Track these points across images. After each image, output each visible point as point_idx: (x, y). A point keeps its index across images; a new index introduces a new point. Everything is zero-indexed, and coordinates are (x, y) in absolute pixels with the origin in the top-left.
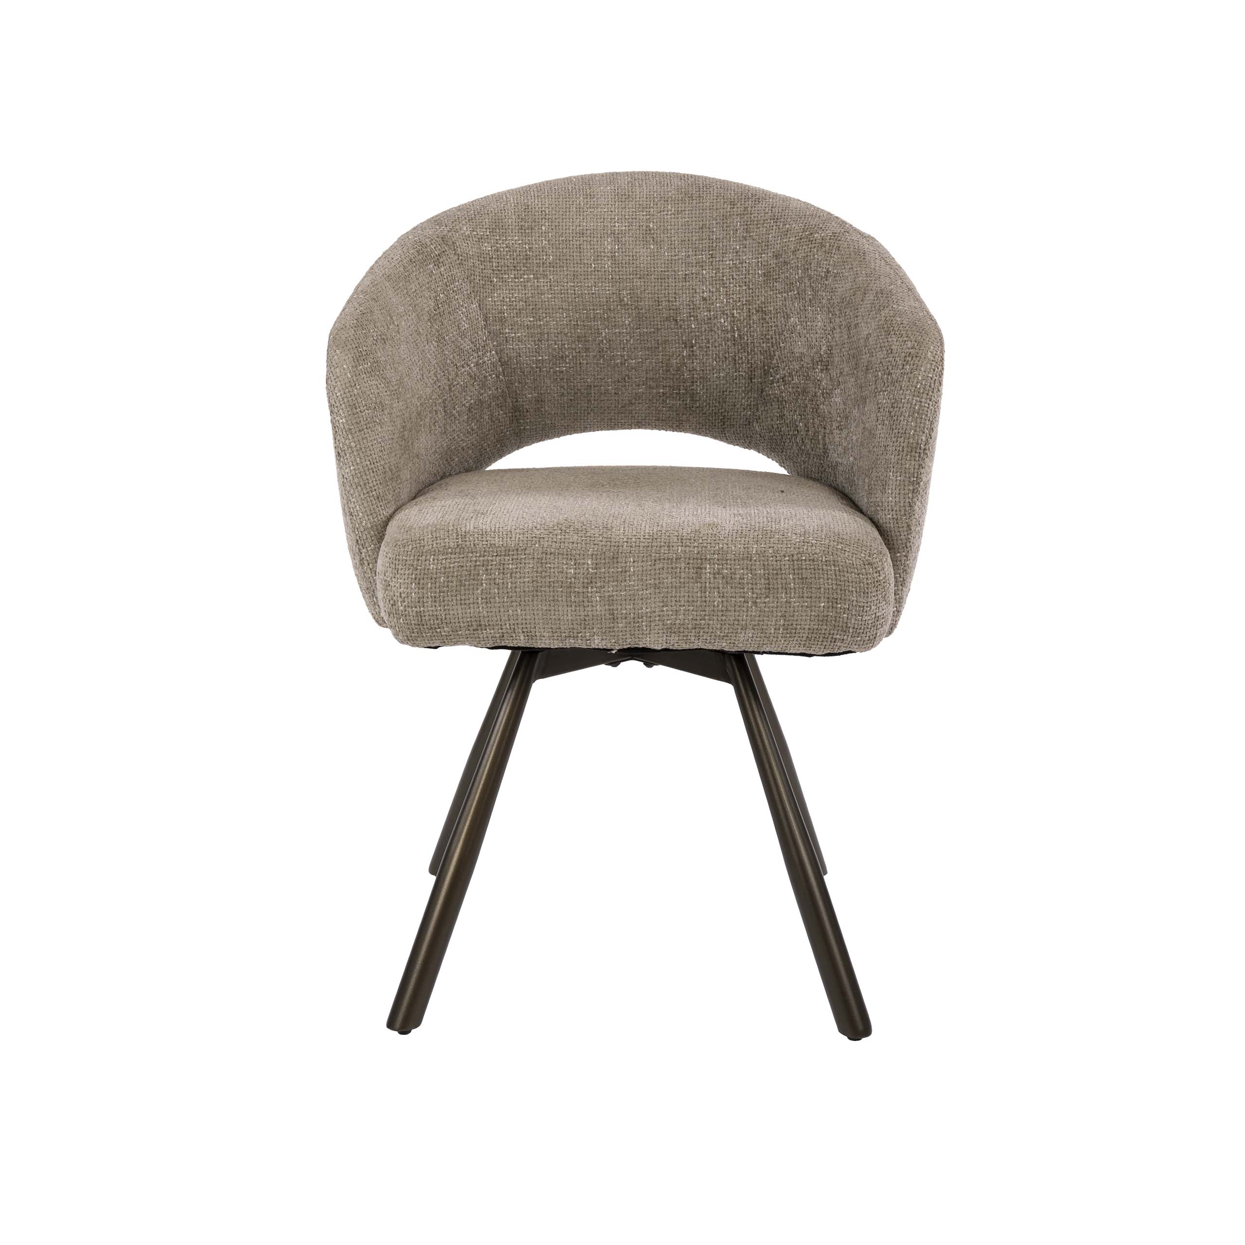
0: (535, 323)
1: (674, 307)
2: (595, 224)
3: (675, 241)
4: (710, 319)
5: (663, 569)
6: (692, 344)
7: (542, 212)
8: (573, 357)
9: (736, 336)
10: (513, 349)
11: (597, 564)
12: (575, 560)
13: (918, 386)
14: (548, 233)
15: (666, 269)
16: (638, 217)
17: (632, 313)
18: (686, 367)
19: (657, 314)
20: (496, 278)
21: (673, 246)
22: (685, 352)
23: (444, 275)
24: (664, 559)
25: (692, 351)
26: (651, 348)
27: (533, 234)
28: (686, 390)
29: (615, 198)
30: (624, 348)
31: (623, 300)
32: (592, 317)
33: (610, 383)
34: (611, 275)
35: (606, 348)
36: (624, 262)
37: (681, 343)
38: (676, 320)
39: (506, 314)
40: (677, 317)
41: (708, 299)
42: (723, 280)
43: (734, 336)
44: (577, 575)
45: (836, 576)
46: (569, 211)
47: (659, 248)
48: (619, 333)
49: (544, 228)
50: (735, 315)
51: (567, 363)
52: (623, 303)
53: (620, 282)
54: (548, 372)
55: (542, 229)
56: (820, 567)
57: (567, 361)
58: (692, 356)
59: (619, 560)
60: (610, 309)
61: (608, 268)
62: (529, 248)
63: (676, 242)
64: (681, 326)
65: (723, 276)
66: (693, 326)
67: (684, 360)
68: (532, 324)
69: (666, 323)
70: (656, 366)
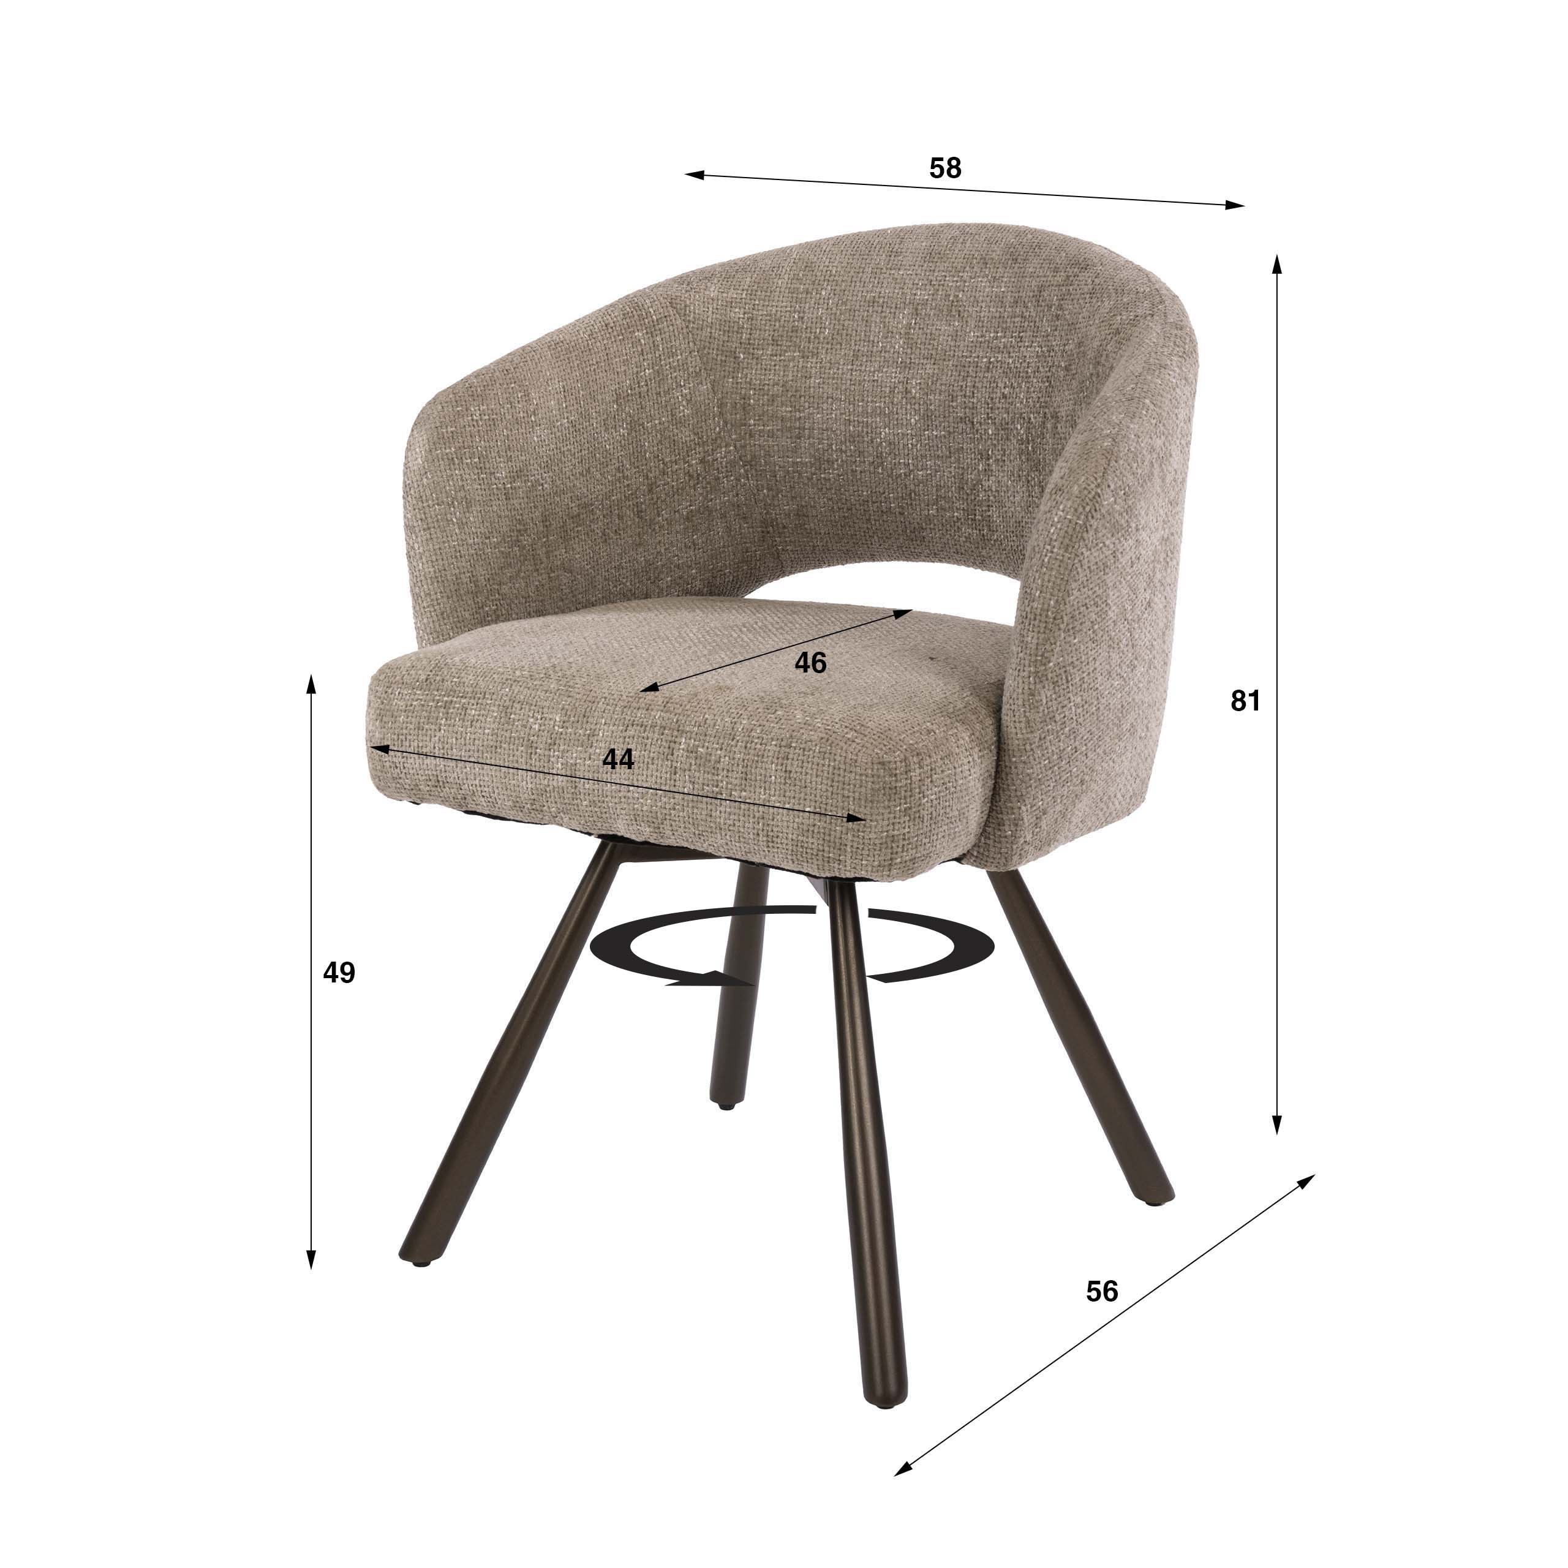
0: (793, 414)
1: (971, 404)
2: (891, 290)
3: (984, 317)
4: (1008, 424)
5: (633, 738)
6: (989, 455)
7: (827, 271)
8: (842, 461)
9: (1030, 448)
10: (760, 445)
11: (564, 722)
12: (543, 713)
13: (1052, 531)
14: (829, 299)
15: (968, 354)
16: (946, 283)
17: (920, 409)
18: (982, 485)
19: (949, 412)
20: (744, 353)
21: (980, 324)
22: (981, 465)
23: (658, 346)
24: (638, 725)
25: (988, 465)
26: (942, 457)
27: (808, 300)
28: (982, 516)
29: (925, 257)
30: (908, 454)
31: (910, 392)
32: (869, 411)
33: (892, 499)
34: (902, 358)
35: (886, 453)
36: (919, 341)
37: (977, 453)
38: (973, 423)
39: (752, 401)
40: (973, 418)
41: (1008, 396)
42: (1027, 372)
43: (1028, 447)
44: (541, 732)
45: (828, 774)
46: (863, 272)
47: (965, 326)
48: (903, 434)
49: (823, 293)
50: (1032, 420)
51: (834, 469)
52: (909, 396)
53: (910, 368)
54: (810, 479)
55: (820, 294)
56: (810, 760)
57: (836, 466)
58: (987, 471)
59: (590, 720)
60: (892, 403)
61: (899, 348)
62: (799, 317)
63: (986, 319)
64: (977, 431)
65: (1028, 367)
66: (990, 432)
67: (979, 476)
68: (789, 415)
69: (960, 425)
70: (948, 481)
